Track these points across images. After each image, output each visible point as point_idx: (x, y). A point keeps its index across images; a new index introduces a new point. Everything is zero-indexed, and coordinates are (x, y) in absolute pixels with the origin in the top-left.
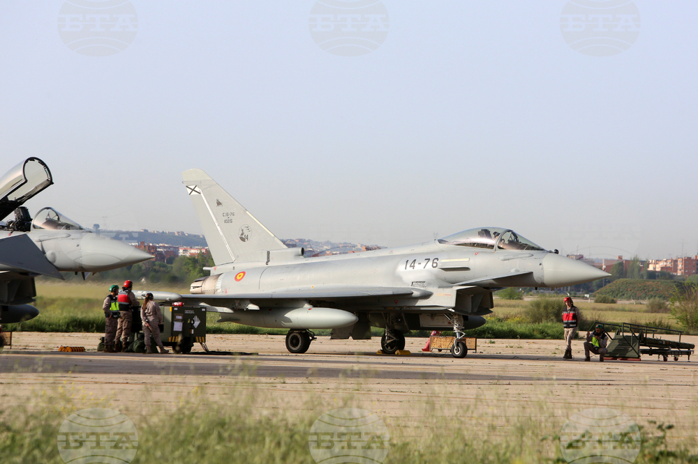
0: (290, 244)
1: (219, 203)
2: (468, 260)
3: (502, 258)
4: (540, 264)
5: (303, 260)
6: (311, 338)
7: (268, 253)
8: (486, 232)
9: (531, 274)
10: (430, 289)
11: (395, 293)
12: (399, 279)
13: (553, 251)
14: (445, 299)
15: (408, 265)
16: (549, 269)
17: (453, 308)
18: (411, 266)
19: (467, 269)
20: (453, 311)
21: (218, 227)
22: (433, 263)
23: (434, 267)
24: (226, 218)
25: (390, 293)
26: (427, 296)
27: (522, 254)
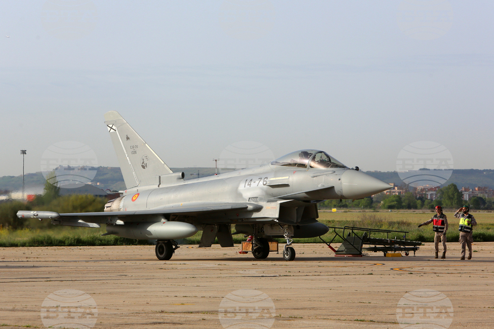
0: (174, 170)
1: (128, 138)
2: (287, 177)
3: (312, 175)
4: (340, 180)
5: (182, 183)
6: (174, 247)
7: (160, 177)
8: (305, 154)
9: (333, 188)
10: (261, 203)
11: (233, 207)
12: (240, 195)
13: (354, 168)
14: (271, 211)
15: (247, 184)
16: (346, 183)
17: (277, 219)
18: (248, 185)
19: (287, 185)
20: (277, 221)
21: (128, 158)
22: (264, 181)
23: (264, 185)
24: (132, 150)
25: (229, 207)
26: (258, 209)
27: (327, 171)
